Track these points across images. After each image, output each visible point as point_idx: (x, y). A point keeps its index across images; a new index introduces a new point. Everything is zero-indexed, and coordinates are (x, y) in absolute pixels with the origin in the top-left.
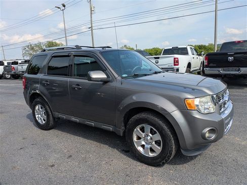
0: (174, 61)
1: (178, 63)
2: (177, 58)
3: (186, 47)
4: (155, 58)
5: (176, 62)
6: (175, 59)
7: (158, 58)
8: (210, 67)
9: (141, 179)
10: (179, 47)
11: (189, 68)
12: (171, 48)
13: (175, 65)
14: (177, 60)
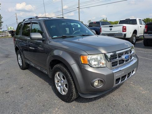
0: (123, 29)
1: (126, 30)
2: (125, 27)
3: (135, 19)
4: (110, 26)
5: (124, 29)
6: (123, 27)
7: (112, 26)
8: (149, 33)
9: (50, 110)
10: (130, 19)
11: (135, 34)
12: (125, 19)
13: (123, 31)
14: (125, 28)
